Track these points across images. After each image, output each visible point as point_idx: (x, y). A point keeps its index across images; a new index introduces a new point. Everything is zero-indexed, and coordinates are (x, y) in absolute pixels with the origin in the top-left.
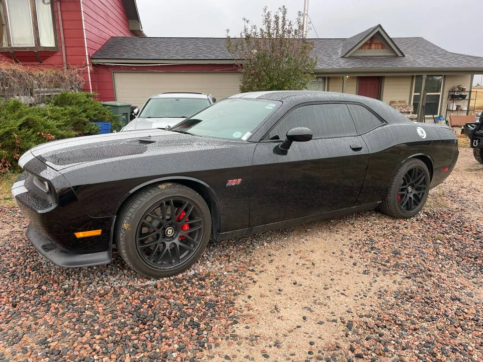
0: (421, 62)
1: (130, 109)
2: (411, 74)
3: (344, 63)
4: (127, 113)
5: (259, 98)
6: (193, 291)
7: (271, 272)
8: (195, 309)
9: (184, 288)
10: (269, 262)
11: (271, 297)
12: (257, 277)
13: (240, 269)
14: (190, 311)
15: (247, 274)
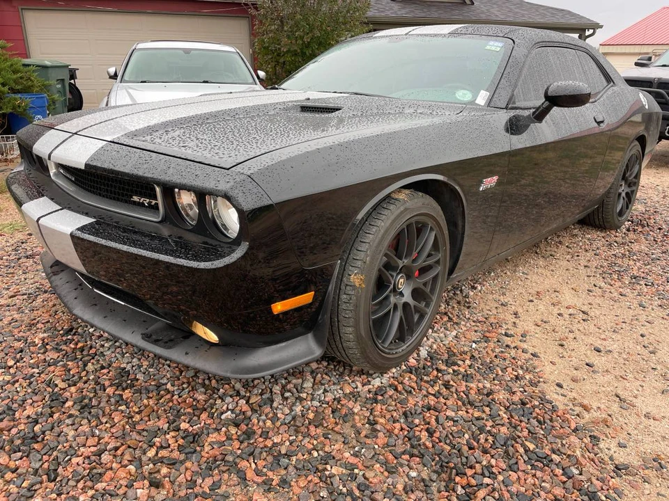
0: (497, 13)
1: (68, 72)
3: (399, 10)
4: (63, 80)
5: (452, 34)
6: (463, 388)
7: (536, 333)
8: (506, 424)
9: (443, 385)
10: (516, 317)
11: (591, 381)
12: (527, 345)
13: (488, 336)
14: (504, 430)
15: (509, 343)
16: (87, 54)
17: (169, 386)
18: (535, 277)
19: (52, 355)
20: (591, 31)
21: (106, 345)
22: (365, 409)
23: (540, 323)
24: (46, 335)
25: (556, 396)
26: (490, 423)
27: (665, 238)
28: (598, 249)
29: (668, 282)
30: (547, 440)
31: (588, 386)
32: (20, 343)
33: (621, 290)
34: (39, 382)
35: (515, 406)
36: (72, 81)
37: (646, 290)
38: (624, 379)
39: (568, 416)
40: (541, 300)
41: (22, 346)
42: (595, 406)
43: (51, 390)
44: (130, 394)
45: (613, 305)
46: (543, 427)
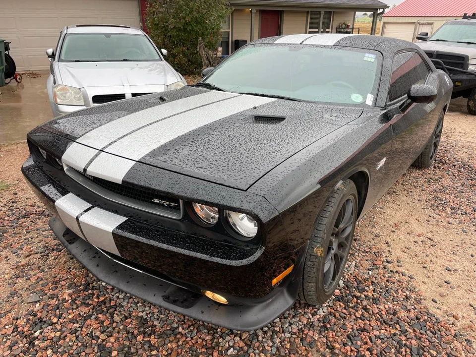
2: (307, 10)
6: (377, 311)
7: (406, 259)
8: (414, 337)
9: (362, 308)
10: (388, 246)
11: (452, 295)
12: (404, 269)
13: (376, 263)
14: (414, 342)
15: (392, 269)
16: (14, 29)
17: (180, 329)
18: (389, 211)
19: (84, 310)
20: (381, 10)
21: (120, 297)
22: (322, 336)
23: (404, 249)
24: (70, 291)
25: (434, 310)
26: (403, 338)
27: (460, 173)
28: (422, 185)
29: (475, 211)
30: (441, 346)
31: (451, 300)
32: (54, 300)
33: (448, 219)
34: (84, 335)
35: (413, 322)
36: (7, 52)
37: (463, 218)
38: (471, 291)
39: (447, 325)
40: (399, 230)
41: (56, 303)
42: (460, 315)
43: (95, 342)
44: (156, 340)
45: (446, 232)
46: (436, 336)
